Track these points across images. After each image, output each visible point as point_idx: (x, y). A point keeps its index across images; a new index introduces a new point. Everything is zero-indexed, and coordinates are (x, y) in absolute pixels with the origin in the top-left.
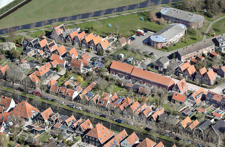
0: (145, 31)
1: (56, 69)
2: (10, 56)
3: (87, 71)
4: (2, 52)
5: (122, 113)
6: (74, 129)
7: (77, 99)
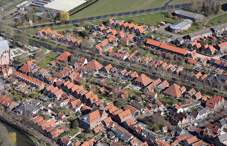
0: (166, 23)
1: (112, 43)
2: (82, 35)
3: (131, 44)
4: (77, 32)
5: (156, 69)
6: (126, 77)
7: (127, 60)
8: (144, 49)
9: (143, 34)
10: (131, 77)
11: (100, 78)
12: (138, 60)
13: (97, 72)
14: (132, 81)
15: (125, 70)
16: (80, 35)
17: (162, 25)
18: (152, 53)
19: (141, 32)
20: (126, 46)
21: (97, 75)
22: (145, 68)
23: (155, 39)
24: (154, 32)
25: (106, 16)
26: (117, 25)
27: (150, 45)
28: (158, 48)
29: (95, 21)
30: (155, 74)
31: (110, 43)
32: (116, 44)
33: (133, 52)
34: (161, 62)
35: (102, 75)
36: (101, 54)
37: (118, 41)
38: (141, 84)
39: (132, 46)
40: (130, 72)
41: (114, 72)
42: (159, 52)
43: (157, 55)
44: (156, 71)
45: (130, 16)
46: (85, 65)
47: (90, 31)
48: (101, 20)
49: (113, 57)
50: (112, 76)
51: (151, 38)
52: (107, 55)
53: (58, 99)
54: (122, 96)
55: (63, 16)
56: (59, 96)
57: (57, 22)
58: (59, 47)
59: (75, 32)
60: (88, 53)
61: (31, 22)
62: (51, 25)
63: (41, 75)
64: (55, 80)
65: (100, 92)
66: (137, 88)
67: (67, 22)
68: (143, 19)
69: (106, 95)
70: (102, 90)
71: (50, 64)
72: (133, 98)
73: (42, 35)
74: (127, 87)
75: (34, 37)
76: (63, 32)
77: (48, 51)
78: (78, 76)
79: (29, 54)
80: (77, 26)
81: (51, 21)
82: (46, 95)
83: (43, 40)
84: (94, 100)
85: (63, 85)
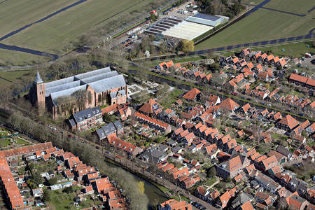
0: (312, 55)
1: (248, 78)
2: (211, 68)
3: (272, 80)
4: (205, 66)
5: (303, 109)
6: (268, 119)
7: (267, 98)
8: (288, 85)
9: (285, 68)
10: (273, 119)
11: (236, 120)
12: (281, 99)
13: (233, 113)
14: (275, 123)
15: (266, 111)
16: (209, 69)
17: (307, 56)
18: (297, 90)
19: (283, 65)
20: (266, 82)
21: (233, 116)
22: (289, 109)
23: (300, 74)
24: (298, 66)
25: (238, 46)
26: (252, 57)
27: (294, 81)
28: (304, 85)
29: (225, 52)
30: (301, 115)
31: (246, 78)
32: (253, 80)
33: (274, 89)
34: (309, 101)
35: (239, 116)
36: (235, 91)
37: (255, 76)
38: (286, 127)
39: (272, 82)
40: (273, 113)
41: (254, 113)
42: (306, 89)
43: (304, 93)
44: (302, 112)
45: (268, 46)
46: (218, 104)
47: (221, 64)
48: (233, 51)
49: (251, 95)
50: (251, 118)
51: (294, 72)
52: (244, 93)
53: (189, 144)
54: (265, 140)
55: (187, 46)
56: (190, 141)
57: (180, 53)
58: (184, 83)
59: (203, 65)
60: (221, 91)
61: (147, 53)
62: (173, 57)
63: (166, 116)
64: (184, 123)
65: (238, 136)
66: (282, 132)
67: (191, 54)
68: (284, 50)
69: (246, 139)
70: (241, 133)
71: (176, 104)
72: (278, 143)
73: (162, 68)
74: (270, 130)
75: (153, 71)
76: (188, 65)
77: (172, 88)
78: (211, 117)
79: (149, 92)
80: (204, 58)
81: (172, 52)
82: (174, 139)
83: (164, 75)
84: (232, 145)
85: (194, 127)
